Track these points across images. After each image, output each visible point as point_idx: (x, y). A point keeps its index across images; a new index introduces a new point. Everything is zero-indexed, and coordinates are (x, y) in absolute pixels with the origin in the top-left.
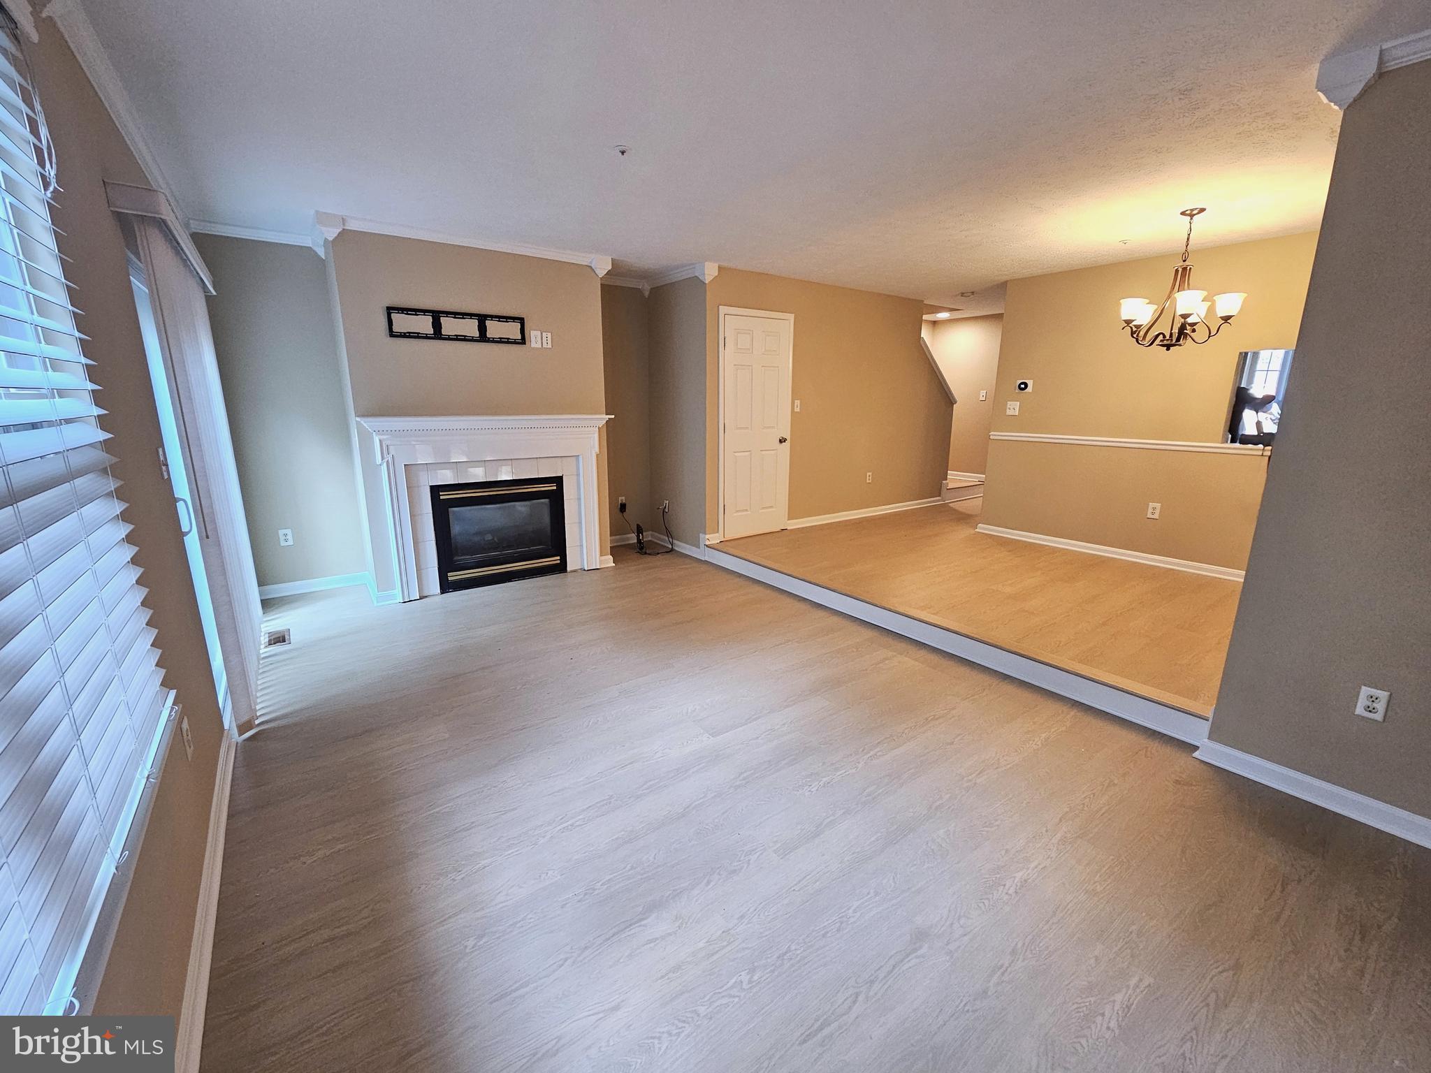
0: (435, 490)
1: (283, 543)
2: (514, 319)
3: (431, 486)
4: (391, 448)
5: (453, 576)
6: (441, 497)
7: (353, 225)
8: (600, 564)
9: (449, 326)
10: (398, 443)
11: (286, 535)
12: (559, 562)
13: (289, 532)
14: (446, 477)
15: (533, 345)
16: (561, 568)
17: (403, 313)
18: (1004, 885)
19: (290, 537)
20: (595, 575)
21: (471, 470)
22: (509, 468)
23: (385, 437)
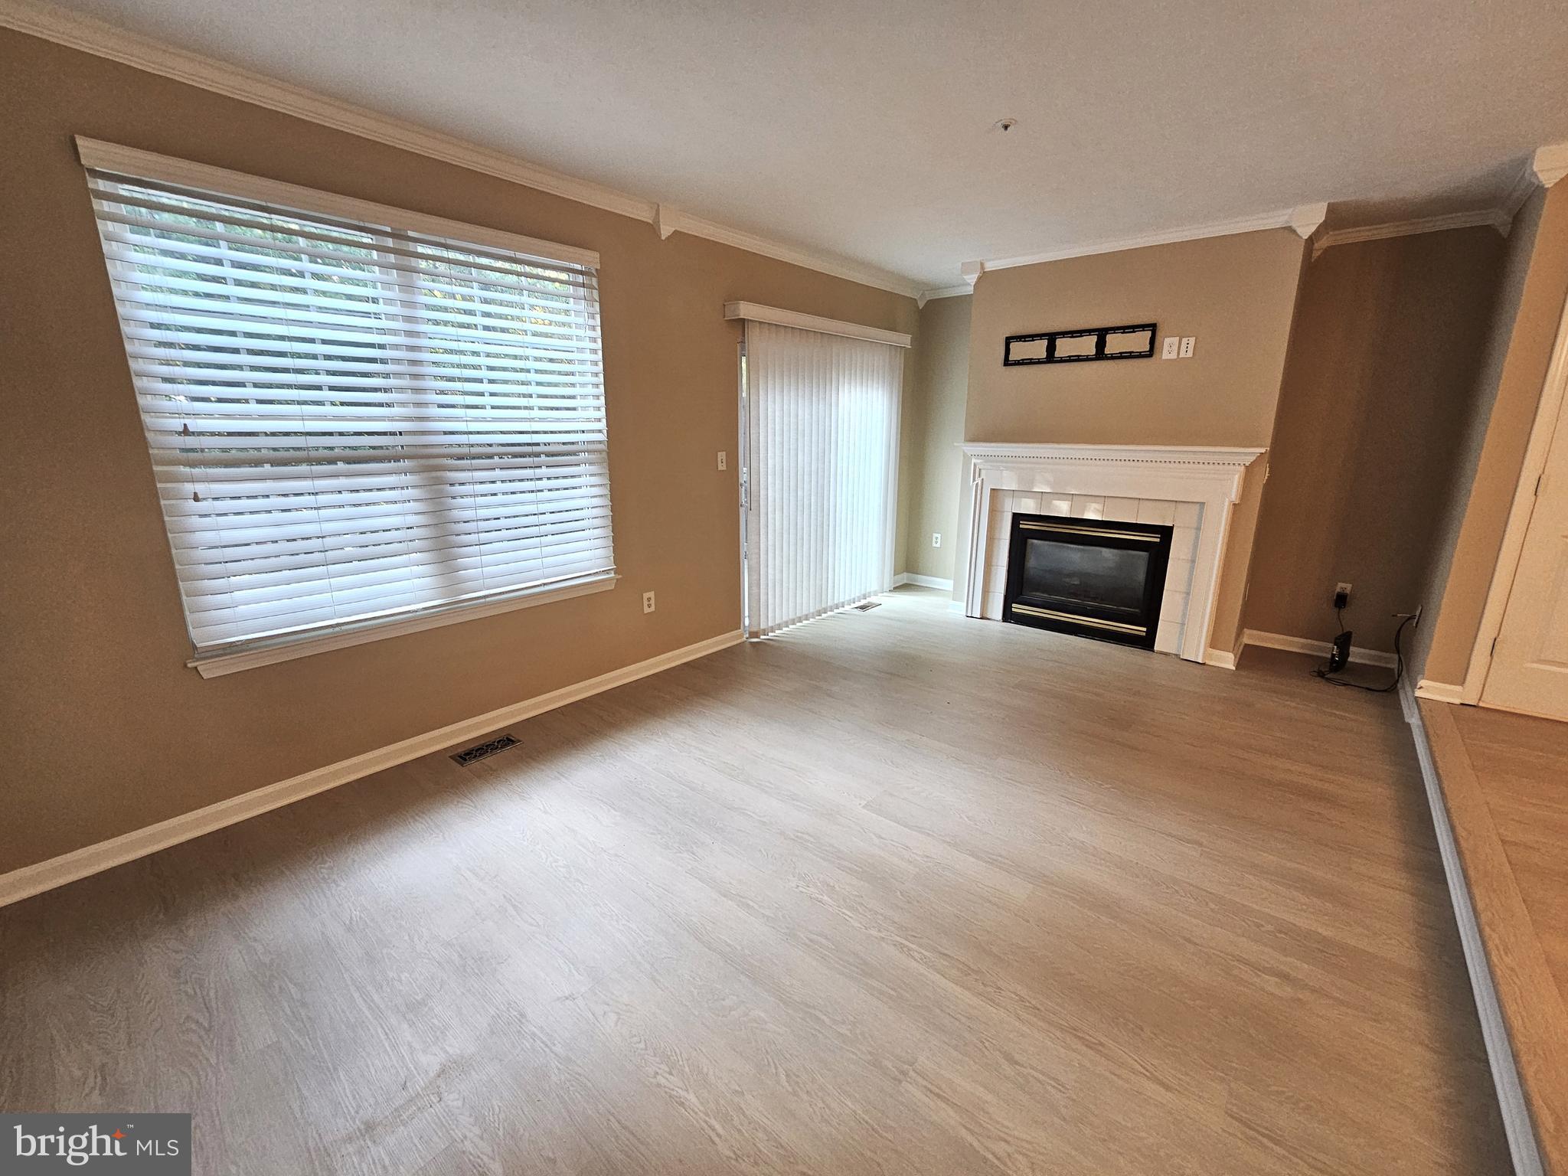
0: (1017, 518)
1: (934, 545)
2: (1143, 327)
3: (1014, 513)
4: (983, 472)
5: (1017, 608)
6: (1021, 526)
7: (990, 266)
8: (1204, 657)
9: (1064, 347)
10: (989, 467)
11: (937, 538)
12: (1144, 634)
13: (939, 536)
14: (1029, 507)
15: (1165, 356)
16: (1146, 643)
17: (1020, 341)
18: (671, 1074)
19: (939, 540)
20: (1197, 670)
21: (1057, 503)
22: (1099, 507)
23: (979, 461)
